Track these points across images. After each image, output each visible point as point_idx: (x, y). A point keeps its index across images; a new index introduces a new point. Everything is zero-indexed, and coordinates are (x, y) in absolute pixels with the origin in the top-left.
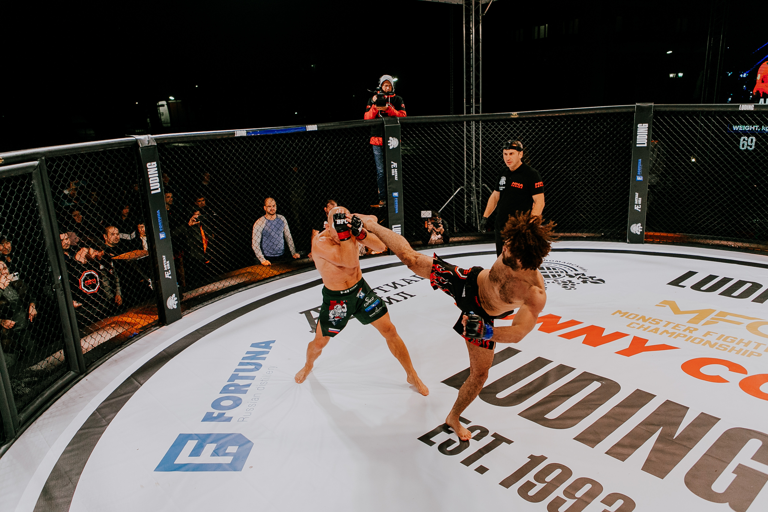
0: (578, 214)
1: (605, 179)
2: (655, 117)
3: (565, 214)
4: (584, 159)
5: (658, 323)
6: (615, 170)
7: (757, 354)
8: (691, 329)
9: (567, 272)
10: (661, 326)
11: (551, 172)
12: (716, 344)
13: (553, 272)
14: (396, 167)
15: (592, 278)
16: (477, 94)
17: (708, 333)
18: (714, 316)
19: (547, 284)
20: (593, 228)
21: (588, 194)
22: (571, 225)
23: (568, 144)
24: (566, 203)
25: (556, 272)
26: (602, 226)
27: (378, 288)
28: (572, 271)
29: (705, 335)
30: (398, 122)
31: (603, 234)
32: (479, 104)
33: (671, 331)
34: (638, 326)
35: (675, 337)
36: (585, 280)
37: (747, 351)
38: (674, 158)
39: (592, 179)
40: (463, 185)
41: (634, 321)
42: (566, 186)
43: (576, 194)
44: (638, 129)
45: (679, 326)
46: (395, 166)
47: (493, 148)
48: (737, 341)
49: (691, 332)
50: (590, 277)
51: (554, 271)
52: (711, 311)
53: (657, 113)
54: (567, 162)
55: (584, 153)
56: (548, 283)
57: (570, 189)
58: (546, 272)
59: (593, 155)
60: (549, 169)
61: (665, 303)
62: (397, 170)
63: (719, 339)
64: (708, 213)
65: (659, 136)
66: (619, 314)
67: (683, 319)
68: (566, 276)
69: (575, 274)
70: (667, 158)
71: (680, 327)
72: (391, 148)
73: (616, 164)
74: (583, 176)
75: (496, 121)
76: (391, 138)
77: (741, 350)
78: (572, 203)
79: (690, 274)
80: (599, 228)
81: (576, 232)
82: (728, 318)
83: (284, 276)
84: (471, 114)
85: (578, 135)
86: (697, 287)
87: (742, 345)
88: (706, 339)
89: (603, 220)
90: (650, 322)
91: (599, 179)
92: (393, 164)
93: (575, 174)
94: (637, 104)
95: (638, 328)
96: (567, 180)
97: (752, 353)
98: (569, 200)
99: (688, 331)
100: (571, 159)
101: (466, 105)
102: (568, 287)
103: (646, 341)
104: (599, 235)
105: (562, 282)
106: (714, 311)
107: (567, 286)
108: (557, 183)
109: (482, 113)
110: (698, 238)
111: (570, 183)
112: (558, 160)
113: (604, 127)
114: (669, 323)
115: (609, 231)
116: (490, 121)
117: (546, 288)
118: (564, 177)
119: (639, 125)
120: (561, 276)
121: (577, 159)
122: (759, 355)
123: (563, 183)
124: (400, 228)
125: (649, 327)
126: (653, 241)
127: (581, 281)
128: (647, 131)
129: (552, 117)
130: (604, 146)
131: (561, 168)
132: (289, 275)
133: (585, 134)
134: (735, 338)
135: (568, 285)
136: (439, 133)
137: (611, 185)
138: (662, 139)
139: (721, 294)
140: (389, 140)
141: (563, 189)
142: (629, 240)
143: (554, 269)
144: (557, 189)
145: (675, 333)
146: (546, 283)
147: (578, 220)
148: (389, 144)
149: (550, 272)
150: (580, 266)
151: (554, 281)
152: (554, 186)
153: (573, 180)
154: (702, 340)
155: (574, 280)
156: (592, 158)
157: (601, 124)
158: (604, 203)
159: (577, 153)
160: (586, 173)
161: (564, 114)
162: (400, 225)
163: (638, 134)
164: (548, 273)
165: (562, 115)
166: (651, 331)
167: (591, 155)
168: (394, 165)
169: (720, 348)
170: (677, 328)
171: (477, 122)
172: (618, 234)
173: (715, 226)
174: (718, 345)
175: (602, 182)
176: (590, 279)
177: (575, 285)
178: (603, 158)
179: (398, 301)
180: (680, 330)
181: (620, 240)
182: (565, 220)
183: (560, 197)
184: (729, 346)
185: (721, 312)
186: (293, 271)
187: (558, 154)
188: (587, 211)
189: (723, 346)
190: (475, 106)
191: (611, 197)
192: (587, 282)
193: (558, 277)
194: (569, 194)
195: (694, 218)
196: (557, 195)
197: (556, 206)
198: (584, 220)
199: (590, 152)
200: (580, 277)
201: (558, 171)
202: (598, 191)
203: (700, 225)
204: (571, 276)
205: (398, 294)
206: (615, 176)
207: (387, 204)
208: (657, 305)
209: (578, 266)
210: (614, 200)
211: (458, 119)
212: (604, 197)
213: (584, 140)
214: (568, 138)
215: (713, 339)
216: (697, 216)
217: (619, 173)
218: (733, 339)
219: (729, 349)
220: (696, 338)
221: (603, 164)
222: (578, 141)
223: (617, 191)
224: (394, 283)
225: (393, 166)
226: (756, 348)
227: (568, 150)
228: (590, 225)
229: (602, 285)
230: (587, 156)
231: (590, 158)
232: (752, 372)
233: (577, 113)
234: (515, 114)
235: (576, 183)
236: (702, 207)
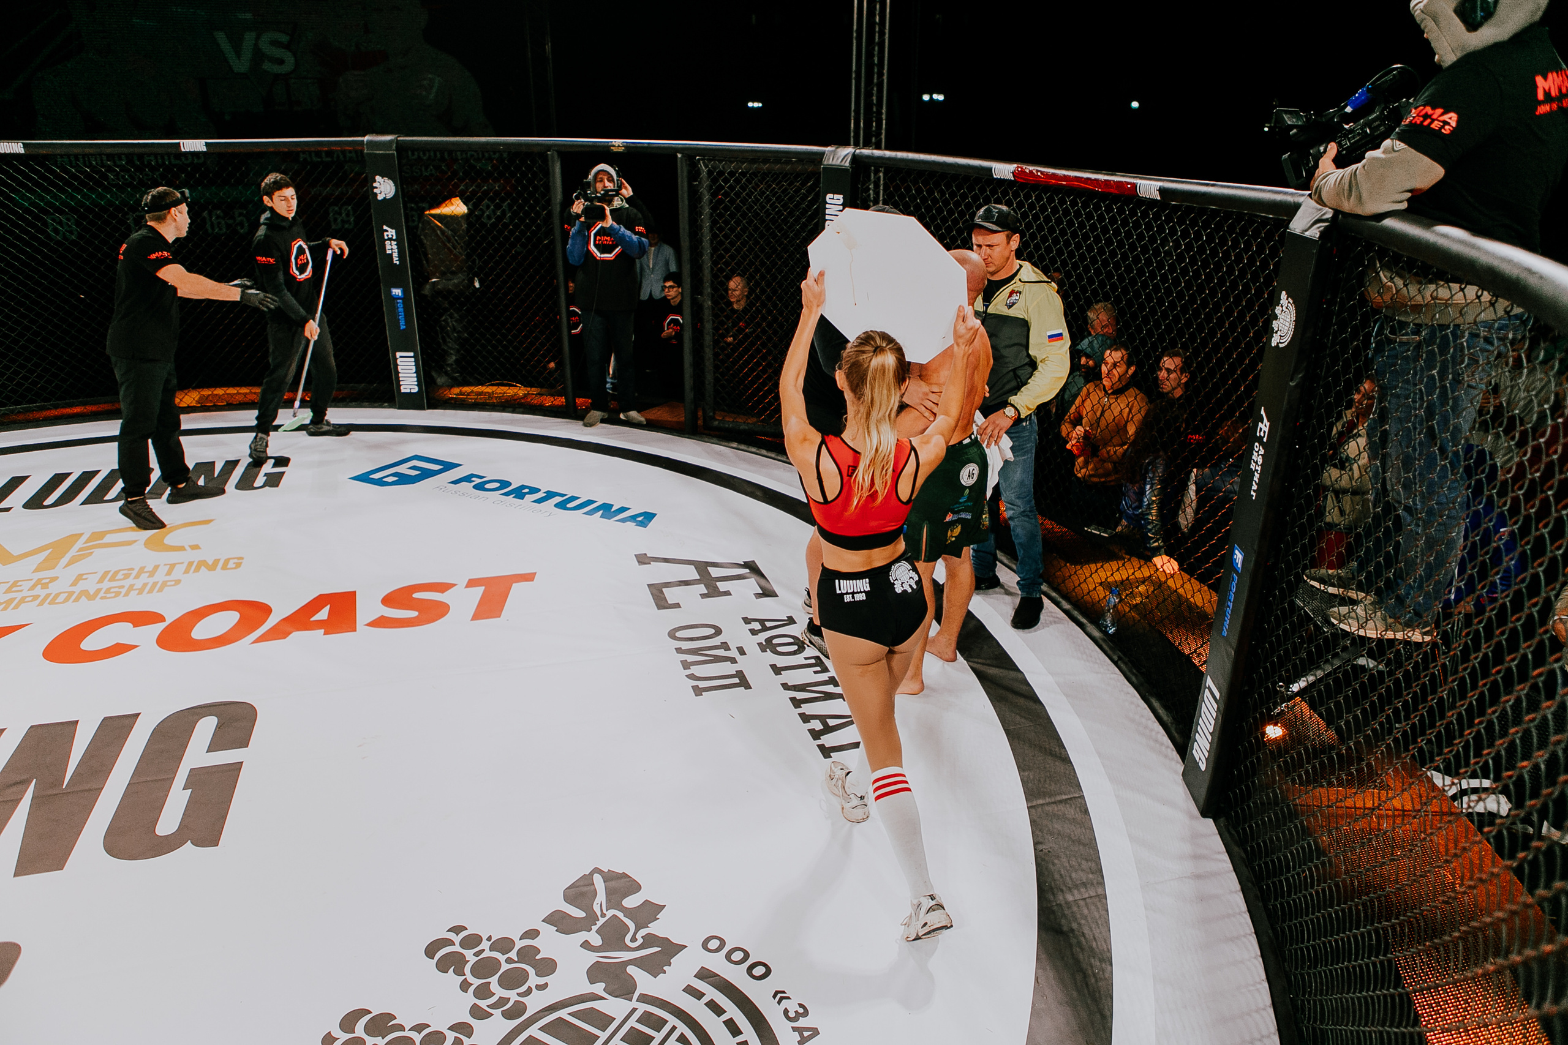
7: (173, 583)
8: (44, 581)
12: (98, 591)
17: (80, 577)
18: (85, 543)
29: (74, 584)
33: (5, 597)
35: (16, 607)
37: (155, 584)
45: (19, 584)
48: (134, 573)
49: (45, 586)
52: (73, 538)
63: (101, 581)
67: (24, 570)
71: (21, 586)
77: (145, 585)
82: (108, 539)
87: (144, 576)
88: (77, 589)
97: (165, 584)
99: (40, 586)
106: (81, 535)
122: (178, 582)
134: (129, 570)
145: (12, 600)
154: (71, 593)
169: (108, 595)
170: (14, 589)
174: (103, 591)
180: (21, 591)
184: (123, 587)
185: (94, 534)
189: (112, 590)
215: (90, 585)
218: (126, 572)
219: (124, 591)
220: (57, 595)
226: (169, 573)
232: (172, 615)
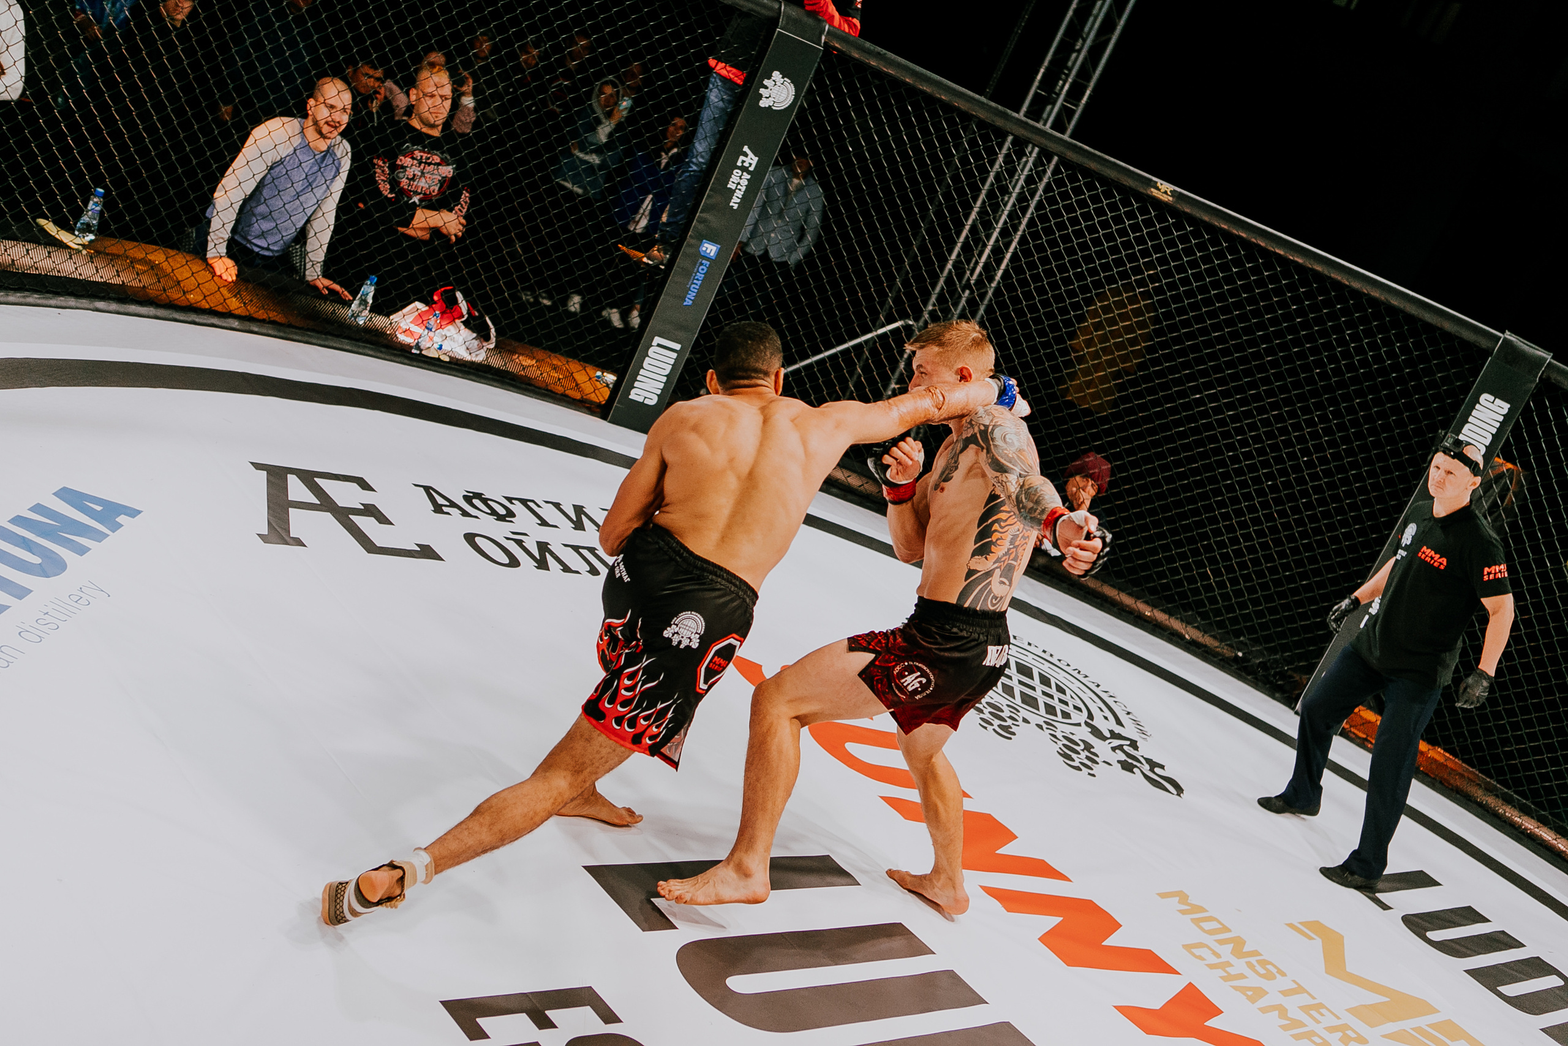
0: (1200, 565)
1: (1322, 502)
2: (1537, 396)
3: (1166, 548)
4: (1292, 414)
5: (1269, 976)
6: (1363, 490)
8: (1349, 1032)
9: (1090, 716)
10: (1273, 989)
11: (1187, 406)
13: (1051, 697)
14: (751, 169)
15: (1153, 765)
16: (1084, 74)
18: (1427, 1025)
19: (1020, 722)
20: (1221, 625)
21: (1256, 521)
22: (1166, 587)
23: (1269, 351)
24: (1183, 516)
25: (1061, 701)
26: (1251, 630)
27: (524, 502)
28: (1106, 718)
30: (823, 38)
31: (1240, 654)
32: (1077, 106)
33: (1295, 1013)
34: (1214, 960)
35: (1297, 1037)
36: (1130, 761)
38: (1532, 536)
39: (1287, 485)
40: (916, 320)
41: (1209, 940)
42: (1208, 468)
43: (1221, 504)
44: (1478, 406)
45: (1323, 1011)
46: (750, 164)
47: (1058, 256)
50: (1148, 761)
51: (1057, 695)
52: (1424, 1008)
53: (1548, 387)
54: (1244, 402)
55: (1301, 398)
56: (1025, 721)
57: (1213, 480)
58: (1033, 689)
59: (1323, 419)
60: (1182, 394)
61: (1315, 928)
62: (749, 177)
64: (1546, 734)
65: (1523, 453)
66: (1179, 902)
67: (1341, 997)
68: (1083, 724)
69: (1111, 732)
70: (1514, 526)
71: (1322, 1015)
72: (763, 103)
73: (1372, 474)
74: (1265, 464)
75: (1104, 181)
76: (776, 75)
78: (1200, 524)
79: (1419, 880)
80: (1238, 634)
81: (1170, 613)
83: (256, 329)
84: (1038, 121)
85: (1310, 338)
86: (1418, 924)
89: (1260, 614)
90: (1250, 965)
91: (1304, 493)
92: (746, 155)
93: (1249, 446)
94: (1508, 335)
95: (1212, 966)
96: (1218, 451)
98: (1196, 512)
99: (1340, 1034)
100: (1257, 398)
101: (1038, 88)
102: (1073, 760)
103: (1217, 1012)
104: (1227, 652)
105: (1064, 737)
106: (1435, 1011)
107: (1074, 756)
108: (1187, 447)
109: (1071, 137)
110: (1489, 790)
111: (1222, 463)
112: (1222, 382)
113: (1391, 354)
114: (1299, 990)
115: (1260, 654)
116: (1087, 172)
117: (1014, 734)
118: (1213, 439)
119: (1485, 398)
120: (1070, 718)
121: (1274, 406)
123: (1204, 456)
124: (675, 355)
125: (1242, 976)
126: (1366, 739)
127: (1119, 762)
128: (1498, 425)
129: (1264, 252)
130: (1364, 406)
131: (1217, 410)
132: (270, 332)
133: (1328, 346)
135: (1078, 753)
136: (925, 132)
137: (1331, 527)
138: (1526, 466)
139: (1473, 973)
140: (769, 78)
141: (1195, 472)
142: (1304, 706)
143: (1060, 690)
144: (1178, 464)
145: (1301, 1024)
146: (1020, 720)
147: (1191, 580)
148: (762, 91)
149: (1044, 693)
150: (1137, 714)
151: (1045, 726)
152: (1173, 452)
153: (1235, 459)
155: (1102, 748)
156: (1315, 425)
157: (1387, 342)
158: (1286, 567)
159: (1283, 389)
160: (1279, 460)
161: (1300, 261)
162: (678, 347)
163: (1471, 419)
164: (1038, 694)
165: (1293, 261)
166: (1242, 990)
167: (1317, 416)
168: (748, 160)
170: (1313, 1013)
171: (1045, 155)
172: (1283, 675)
173: (1545, 777)
175: (1309, 506)
176: (1146, 768)
177: (1097, 763)
178: (1346, 440)
179: (566, 569)
180: (1318, 1022)
181: (1277, 695)
182: (1158, 563)
183: (1174, 492)
185: (1449, 1022)
186: (290, 326)
187: (1230, 365)
188: (1230, 569)
190: (1063, 106)
191: (1313, 560)
192: (1135, 770)
193: (1060, 718)
194: (1204, 496)
195: (1502, 729)
196: (1169, 480)
197: (1152, 512)
198: (1209, 588)
199: (1319, 406)
200: (1120, 747)
201: (1205, 414)
202: (1287, 526)
203: (1510, 755)
204: (1096, 732)
205: (576, 548)
206: (1353, 507)
207: (670, 264)
208: (1291, 926)
209: (1129, 713)
210: (1317, 572)
211: (999, 122)
212: (1295, 551)
213: (1319, 363)
214: (1279, 334)
216: (1515, 726)
217: (1366, 503)
221: (1336, 456)
222: (1301, 355)
223: (1339, 552)
224: (579, 510)
225: (743, 162)
227: (1262, 368)
228: (1217, 612)
229: (1171, 798)
230: (1306, 410)
231: (1310, 423)
233: (1332, 275)
234: (1164, 190)
235: (1239, 472)
236: (1538, 707)
